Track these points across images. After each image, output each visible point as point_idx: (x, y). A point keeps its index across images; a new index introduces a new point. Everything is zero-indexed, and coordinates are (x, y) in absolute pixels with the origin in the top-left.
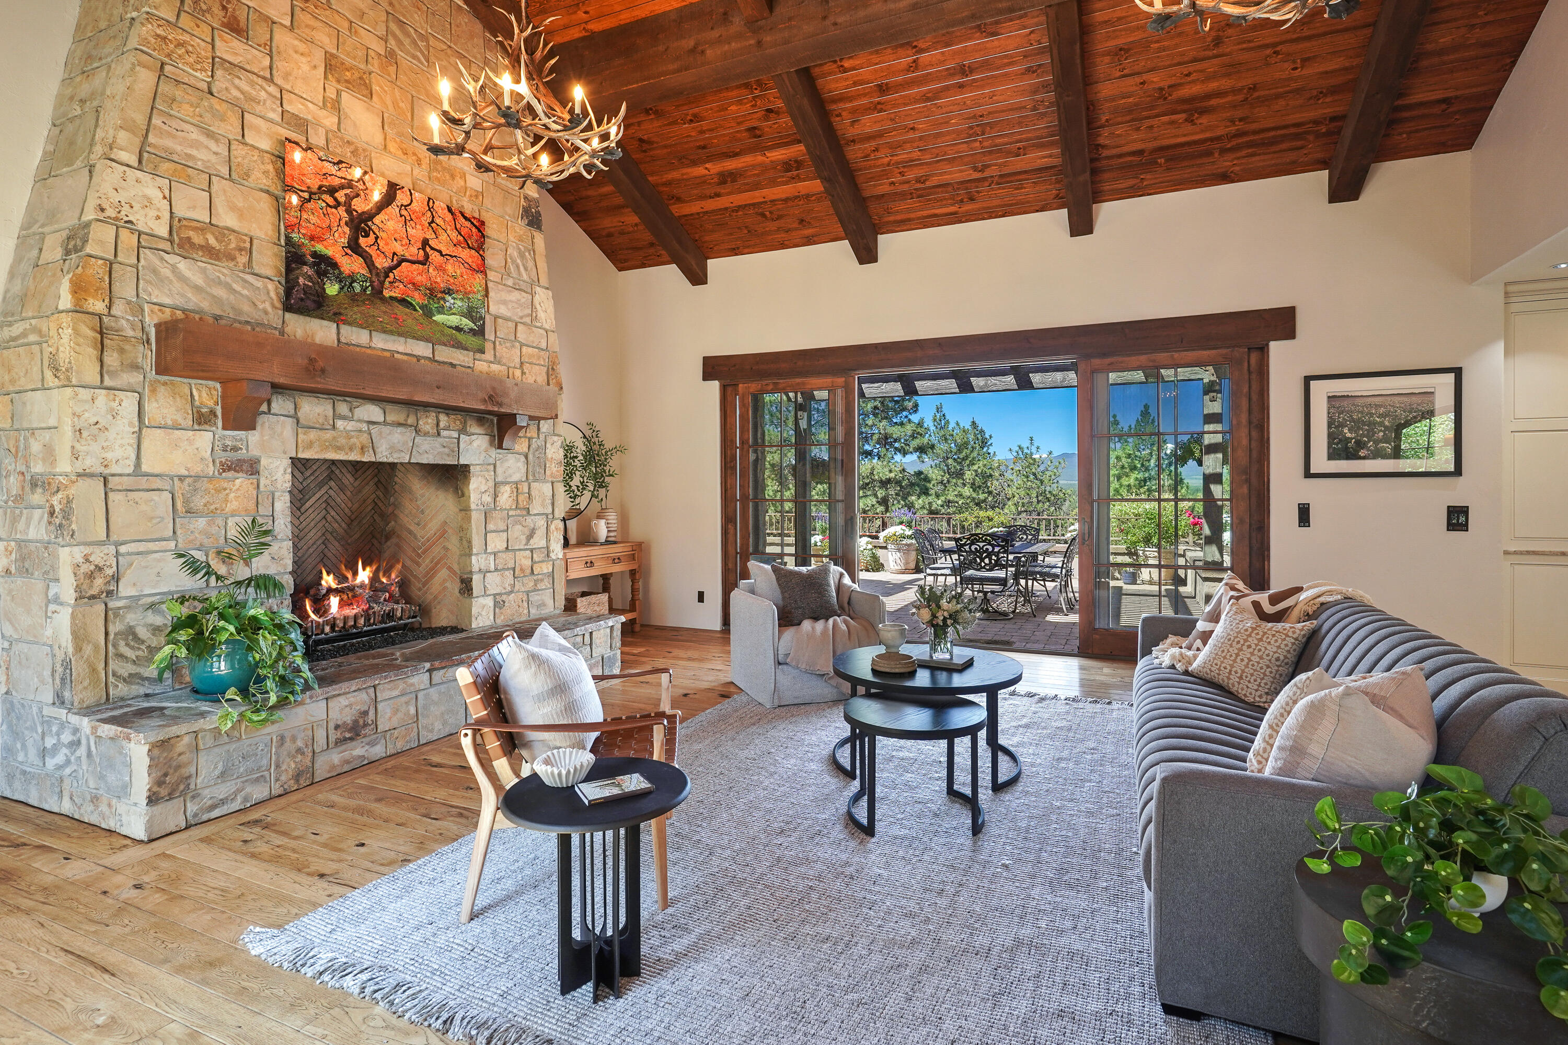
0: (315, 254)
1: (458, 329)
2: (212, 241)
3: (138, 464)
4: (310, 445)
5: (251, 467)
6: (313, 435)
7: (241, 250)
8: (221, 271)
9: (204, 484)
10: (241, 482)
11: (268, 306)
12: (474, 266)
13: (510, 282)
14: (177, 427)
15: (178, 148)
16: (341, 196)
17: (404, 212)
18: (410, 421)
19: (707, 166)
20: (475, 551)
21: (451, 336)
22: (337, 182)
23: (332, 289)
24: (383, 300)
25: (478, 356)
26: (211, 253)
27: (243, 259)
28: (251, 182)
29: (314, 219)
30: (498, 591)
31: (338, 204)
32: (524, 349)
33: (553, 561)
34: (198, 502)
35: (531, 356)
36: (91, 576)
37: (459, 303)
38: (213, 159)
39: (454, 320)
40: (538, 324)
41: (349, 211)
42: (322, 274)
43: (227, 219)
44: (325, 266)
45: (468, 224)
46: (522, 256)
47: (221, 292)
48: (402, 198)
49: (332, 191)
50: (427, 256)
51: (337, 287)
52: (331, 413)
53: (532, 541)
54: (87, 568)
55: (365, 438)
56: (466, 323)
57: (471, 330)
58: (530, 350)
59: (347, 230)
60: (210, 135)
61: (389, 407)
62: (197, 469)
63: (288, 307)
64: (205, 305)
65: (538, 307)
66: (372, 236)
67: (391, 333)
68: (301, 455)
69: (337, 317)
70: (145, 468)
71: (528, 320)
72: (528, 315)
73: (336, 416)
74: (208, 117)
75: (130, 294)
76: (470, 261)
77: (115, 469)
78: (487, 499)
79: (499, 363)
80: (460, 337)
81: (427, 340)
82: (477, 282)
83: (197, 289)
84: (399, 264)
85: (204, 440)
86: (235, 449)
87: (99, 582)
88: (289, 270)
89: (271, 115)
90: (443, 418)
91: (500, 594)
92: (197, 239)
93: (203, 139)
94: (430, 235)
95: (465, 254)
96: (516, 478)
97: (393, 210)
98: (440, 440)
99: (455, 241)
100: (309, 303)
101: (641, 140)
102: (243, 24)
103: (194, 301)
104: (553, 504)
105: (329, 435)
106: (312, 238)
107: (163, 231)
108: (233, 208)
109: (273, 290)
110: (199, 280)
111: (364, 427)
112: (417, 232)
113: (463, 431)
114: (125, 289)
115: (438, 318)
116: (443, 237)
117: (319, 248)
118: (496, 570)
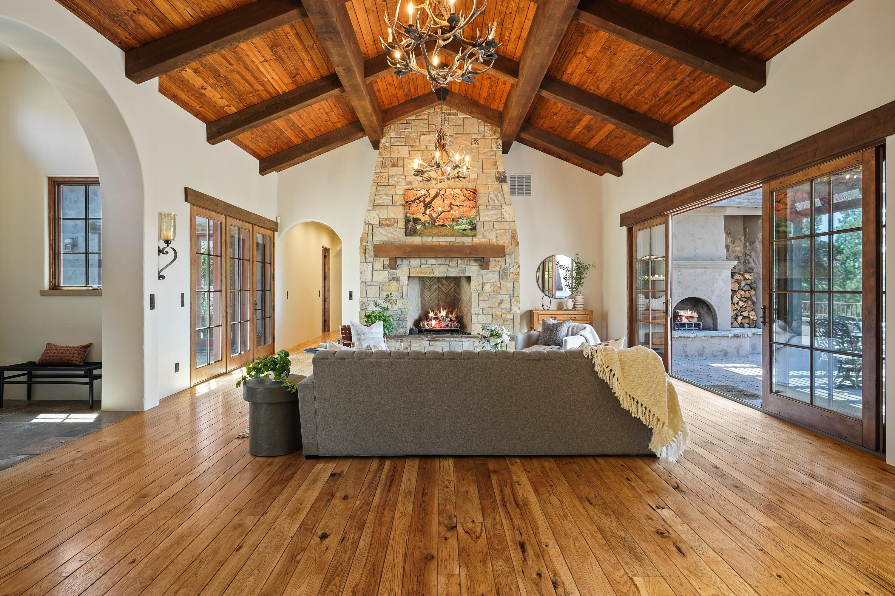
0: (413, 218)
1: (464, 230)
2: (388, 222)
3: (372, 280)
4: (413, 273)
5: (397, 279)
6: (414, 270)
7: (395, 222)
8: (390, 230)
9: (386, 284)
10: (395, 283)
11: (401, 236)
12: (471, 206)
13: (490, 207)
14: (380, 270)
15: (381, 202)
16: (421, 199)
17: (443, 197)
18: (446, 263)
20: (473, 307)
21: (461, 233)
22: (420, 195)
23: (419, 227)
24: (435, 226)
25: (475, 237)
26: (388, 225)
27: (396, 225)
28: (398, 204)
29: (413, 209)
30: (484, 322)
31: (421, 201)
32: (498, 231)
33: (514, 314)
34: (384, 288)
35: (501, 233)
36: (363, 304)
37: (465, 221)
38: (389, 201)
39: (463, 227)
40: (505, 220)
41: (424, 203)
42: (415, 223)
43: (392, 215)
44: (417, 221)
45: (469, 192)
46: (496, 196)
47: (390, 235)
48: (442, 192)
49: (418, 199)
50: (452, 208)
51: (420, 226)
52: (419, 263)
53: (501, 305)
54: (362, 303)
55: (430, 270)
56: (469, 227)
57: (470, 229)
58: (501, 231)
59: (423, 208)
60: (388, 196)
61: (438, 259)
62: (384, 280)
63: (406, 235)
64: (386, 239)
65: (505, 213)
66: (432, 208)
67: (438, 236)
68: (411, 276)
69: (421, 235)
70: (374, 280)
71: (500, 219)
72: (500, 218)
73: (421, 263)
74: (387, 191)
75: (371, 240)
76: (470, 205)
77: (367, 281)
78: (479, 288)
79: (485, 238)
80: (465, 232)
81: (452, 236)
82: (473, 212)
83: (385, 235)
84: (441, 213)
85: (386, 273)
86: (393, 274)
87: (364, 306)
88: (406, 224)
89: (403, 184)
90: (459, 261)
91: (485, 324)
92: (384, 223)
93: (386, 197)
94: (453, 201)
95: (467, 203)
96: (493, 280)
97: (439, 197)
98: (457, 268)
99: (463, 200)
100: (412, 233)
102: (396, 163)
103: (384, 238)
104: (514, 291)
105: (419, 269)
106: (413, 214)
107: (377, 223)
108: (393, 212)
109: (403, 231)
110: (385, 233)
111: (430, 266)
112: (447, 202)
113: (468, 264)
114: (370, 239)
115: (456, 228)
116: (458, 200)
117: (415, 216)
118: (483, 314)
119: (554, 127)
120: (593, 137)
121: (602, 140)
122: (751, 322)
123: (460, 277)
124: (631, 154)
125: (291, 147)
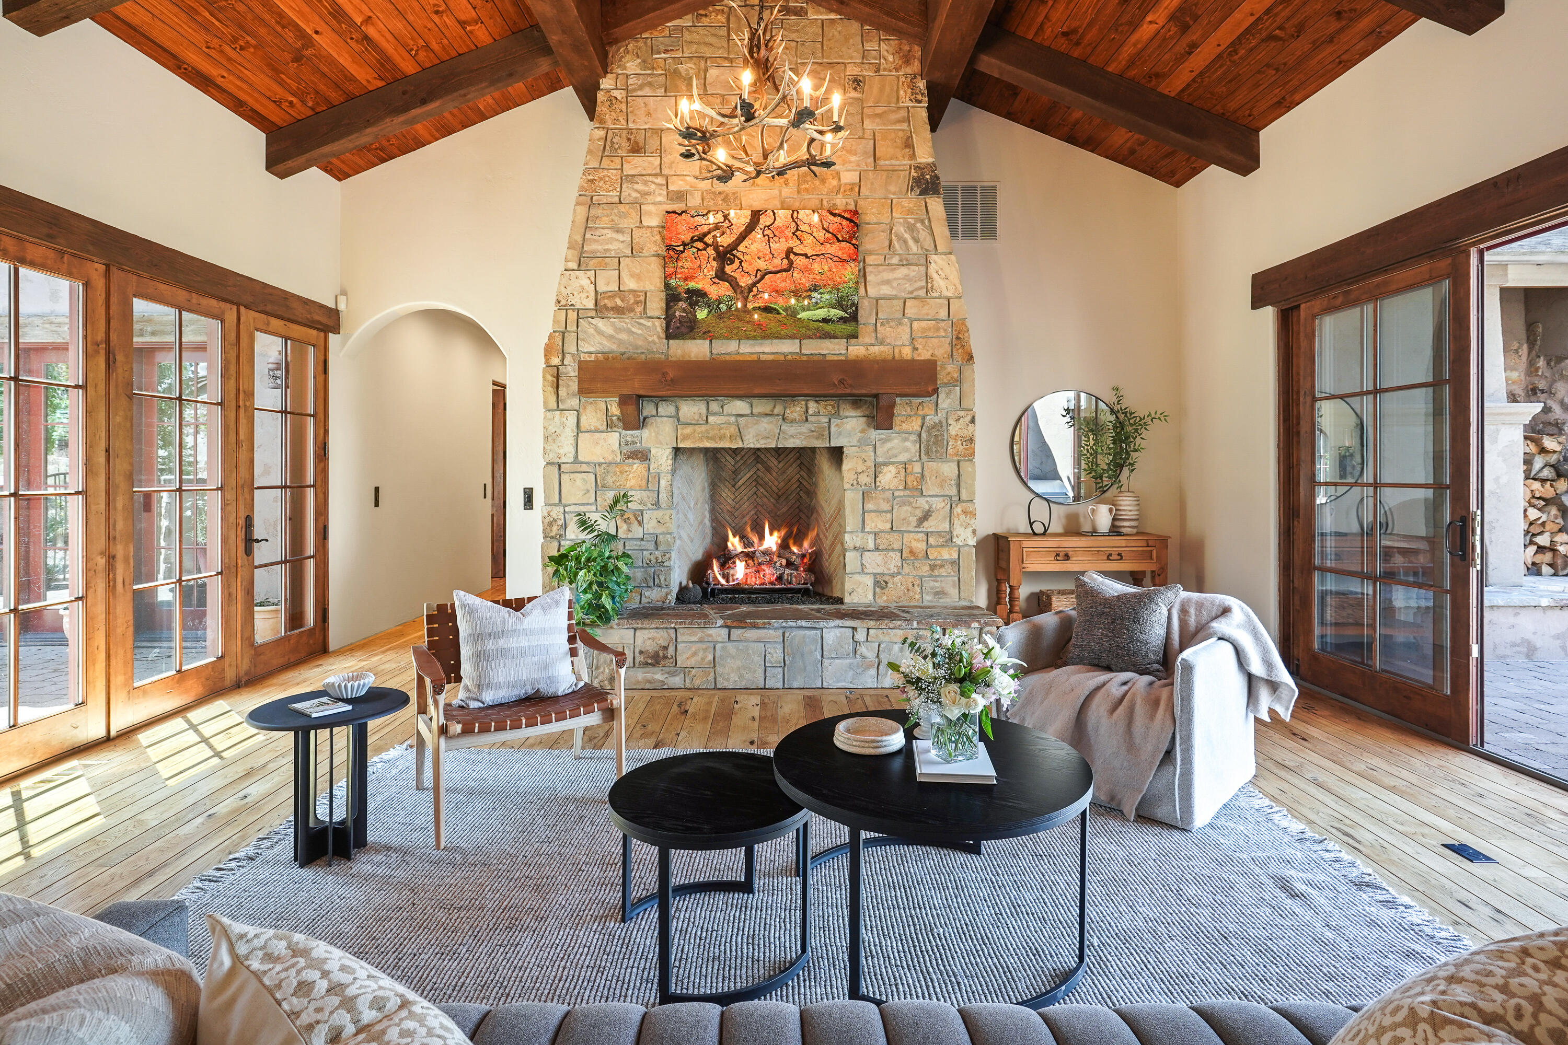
0: (688, 291)
1: (825, 320)
2: (619, 302)
3: (576, 457)
4: (686, 438)
5: (643, 456)
6: (688, 430)
7: (637, 303)
8: (625, 322)
9: (612, 468)
10: (637, 467)
11: (655, 338)
12: (845, 257)
13: (895, 260)
14: (597, 431)
15: (600, 248)
16: (708, 239)
17: (767, 232)
18: (776, 411)
19: (1149, 18)
20: (848, 529)
21: (818, 329)
22: (706, 229)
23: (702, 314)
24: (747, 312)
25: (853, 341)
26: (619, 311)
27: (639, 309)
28: (645, 253)
29: (687, 264)
30: (879, 570)
31: (707, 245)
32: (915, 325)
33: (959, 547)
34: (609, 480)
35: (924, 330)
36: (551, 524)
37: (827, 296)
38: (621, 246)
39: (821, 313)
40: (937, 294)
41: (716, 248)
42: (693, 305)
43: (630, 284)
44: (696, 297)
45: (838, 219)
46: (911, 229)
47: (623, 336)
48: (765, 220)
49: (701, 239)
50: (791, 263)
51: (706, 311)
52: (704, 411)
53: (926, 524)
54: (548, 520)
55: (733, 430)
56: (836, 313)
57: (841, 318)
58: (924, 324)
59: (715, 264)
60: (619, 231)
61: (755, 401)
62: (610, 458)
63: (669, 337)
64: (614, 347)
65: (935, 276)
66: (737, 261)
67: (754, 338)
68: (681, 445)
69: (709, 335)
70: (580, 458)
71: (922, 293)
72: (921, 288)
73: (709, 413)
74: (616, 219)
75: (573, 349)
76: (840, 254)
77: (564, 460)
78: (865, 479)
79: (882, 343)
80: (828, 327)
81: (792, 337)
82: (850, 272)
83: (610, 337)
84: (763, 278)
85: (613, 439)
86: (634, 443)
87: (555, 528)
88: (668, 307)
89: (659, 199)
90: (813, 407)
91: (883, 575)
92: (609, 304)
93: (615, 235)
94: (793, 243)
95: (834, 249)
96: (903, 457)
97: (757, 235)
98: (807, 425)
99: (822, 240)
100: (684, 330)
101: (1065, 34)
102: (641, 145)
103: (609, 346)
104: (959, 486)
105: (703, 428)
106: (686, 279)
107: (591, 305)
108: (633, 275)
109: (659, 326)
110: (609, 331)
111: (733, 419)
112: (780, 246)
113: (836, 414)
114: (571, 348)
115: (803, 315)
116: (809, 240)
117: (692, 285)
118: (877, 549)
119: (1074, 31)
120: (1193, 46)
121: (1219, 56)
122: (1559, 562)
123: (813, 450)
124: (1297, 97)
125: (350, 98)
